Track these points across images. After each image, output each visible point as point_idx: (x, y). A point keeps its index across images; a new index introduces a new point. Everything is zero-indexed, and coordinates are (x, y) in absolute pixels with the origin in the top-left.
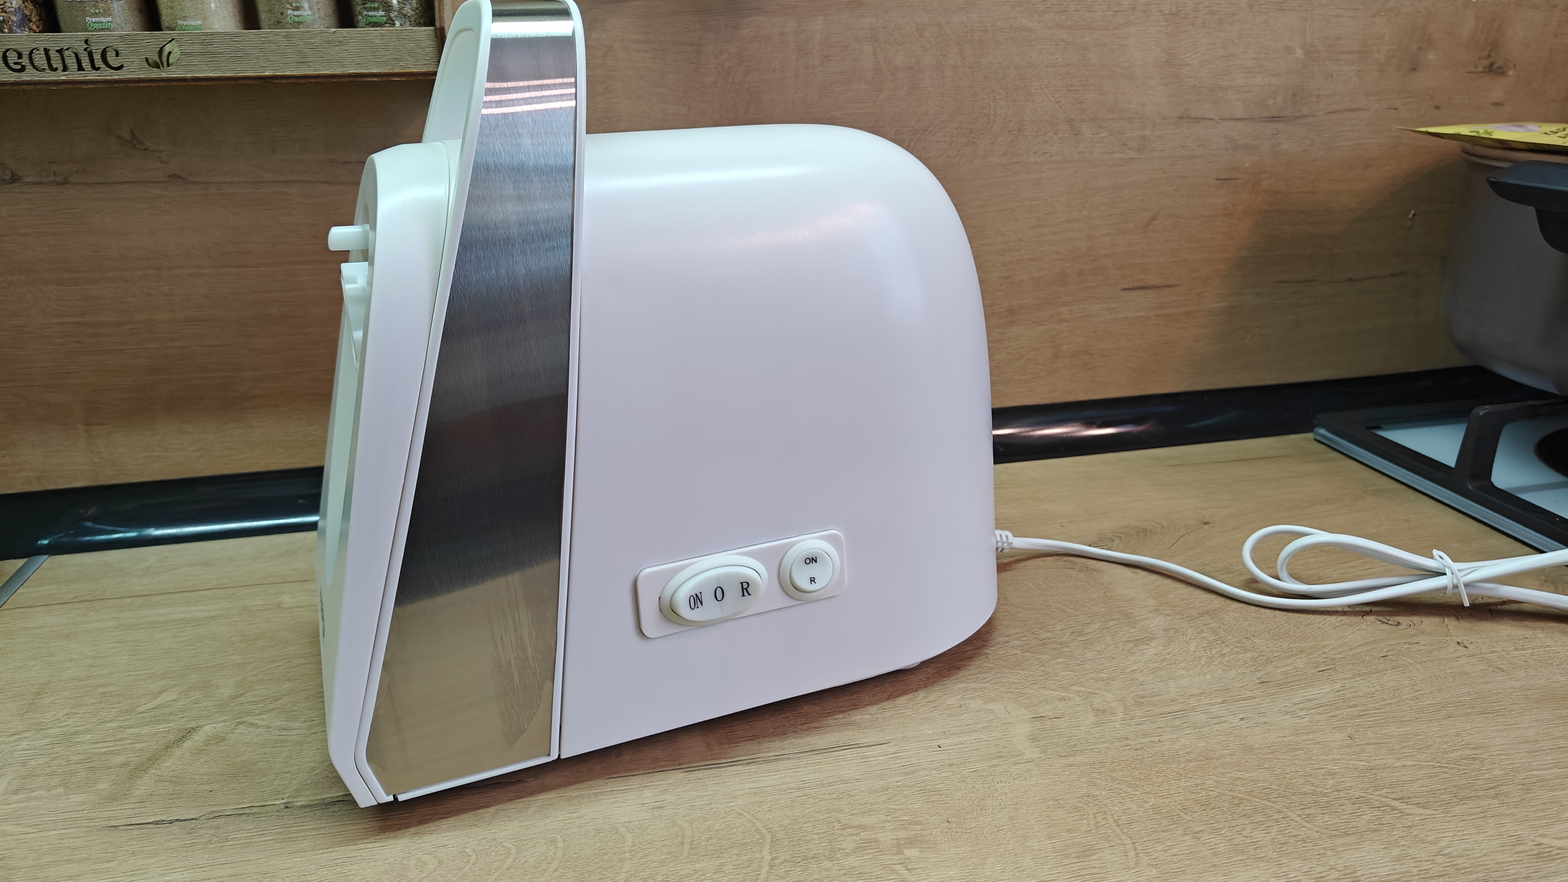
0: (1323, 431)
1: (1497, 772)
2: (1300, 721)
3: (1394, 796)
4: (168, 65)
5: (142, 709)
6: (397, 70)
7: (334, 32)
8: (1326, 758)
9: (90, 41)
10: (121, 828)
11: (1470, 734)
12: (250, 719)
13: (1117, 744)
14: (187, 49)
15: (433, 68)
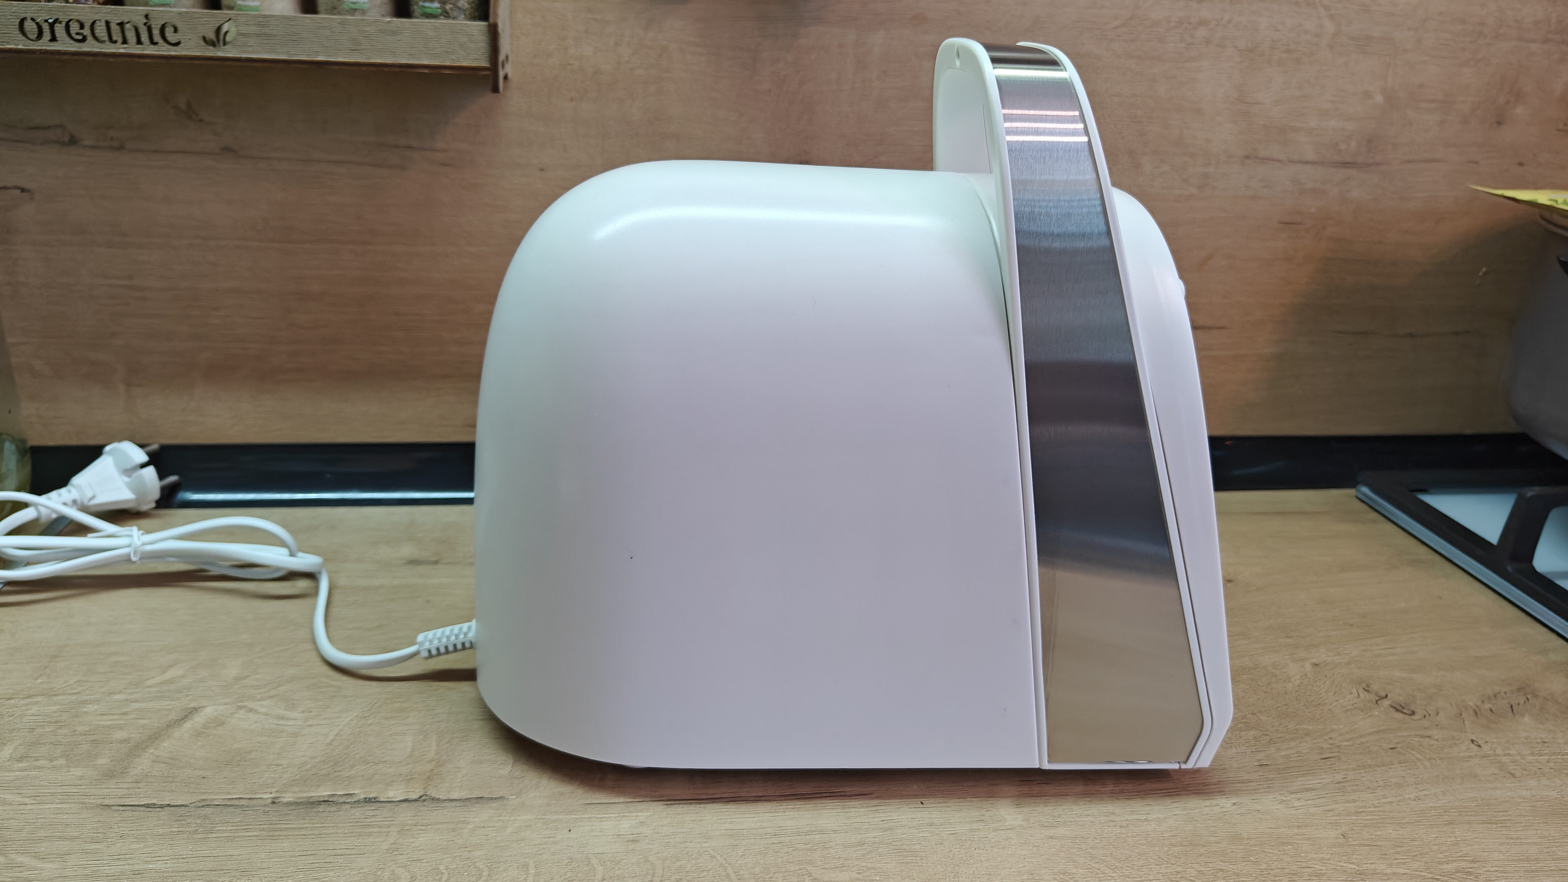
0: (1365, 490)
2: (1294, 812)
4: (225, 44)
5: (149, 683)
6: (448, 63)
7: (389, 22)
8: (1316, 856)
9: (150, 16)
10: (114, 808)
11: (1469, 845)
12: (250, 704)
14: (244, 29)
15: (485, 64)
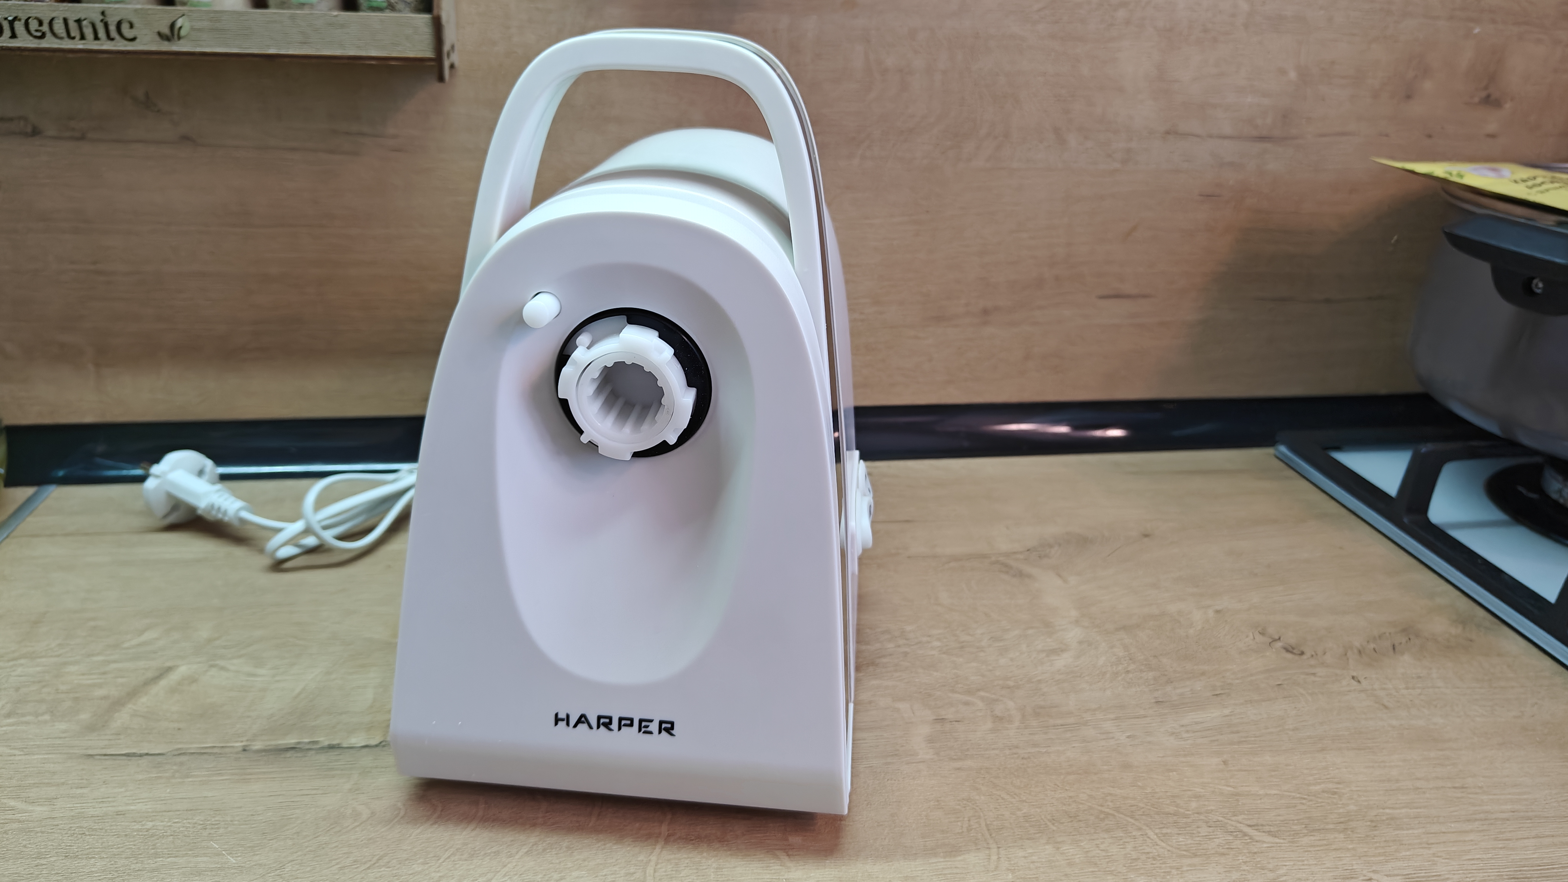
0: (1283, 449)
1: (1352, 807)
2: (1183, 743)
3: (1249, 822)
4: (179, 38)
5: (126, 645)
6: (395, 54)
7: (336, 16)
8: (1197, 781)
9: (107, 13)
10: (95, 757)
11: (1337, 769)
12: (221, 663)
13: (1007, 752)
14: (198, 25)
15: (429, 54)
